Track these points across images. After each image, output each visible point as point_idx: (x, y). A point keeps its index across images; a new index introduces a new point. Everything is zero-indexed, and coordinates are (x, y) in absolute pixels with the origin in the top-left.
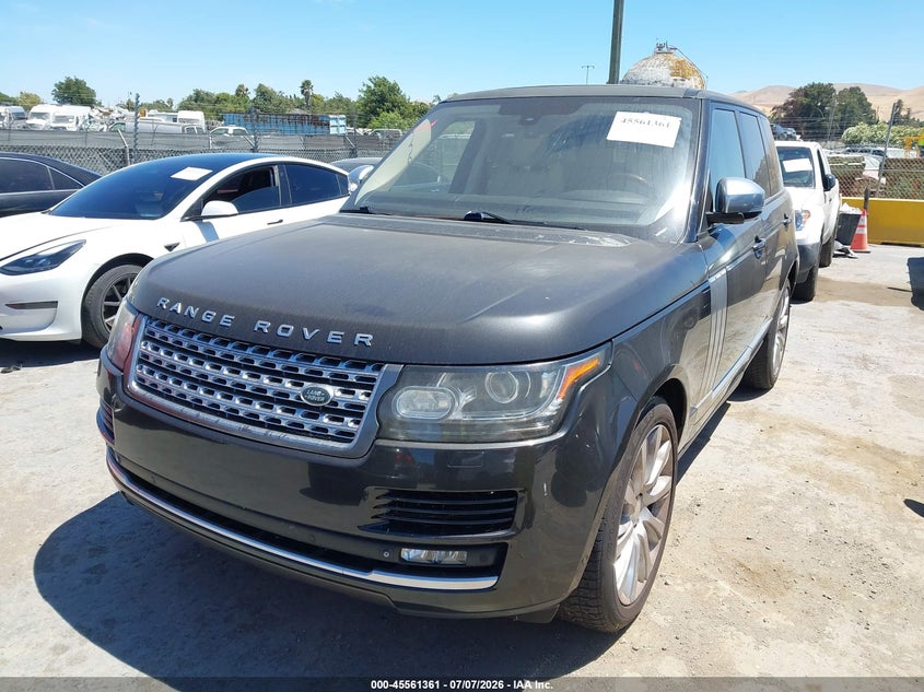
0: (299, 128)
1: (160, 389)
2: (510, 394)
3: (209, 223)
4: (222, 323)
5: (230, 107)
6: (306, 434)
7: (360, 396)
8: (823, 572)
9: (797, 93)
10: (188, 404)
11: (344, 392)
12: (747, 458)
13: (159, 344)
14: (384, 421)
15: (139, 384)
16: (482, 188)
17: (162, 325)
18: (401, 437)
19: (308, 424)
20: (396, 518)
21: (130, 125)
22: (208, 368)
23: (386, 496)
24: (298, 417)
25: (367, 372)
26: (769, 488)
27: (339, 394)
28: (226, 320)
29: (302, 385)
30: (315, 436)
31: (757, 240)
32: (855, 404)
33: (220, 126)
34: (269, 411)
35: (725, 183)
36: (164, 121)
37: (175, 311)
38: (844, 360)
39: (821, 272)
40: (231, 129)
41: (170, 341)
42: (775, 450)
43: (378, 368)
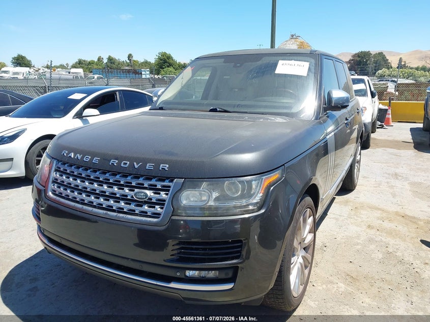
0: (128, 75)
1: (63, 195)
2: (237, 192)
3: (86, 119)
4: (94, 161)
5: (95, 66)
6: (136, 215)
7: (163, 195)
8: (388, 277)
9: (354, 56)
10: (78, 202)
11: (155, 193)
12: (346, 223)
13: (63, 173)
14: (175, 207)
15: (53, 193)
16: (216, 98)
17: (64, 164)
18: (184, 214)
19: (138, 210)
20: (182, 255)
21: (48, 75)
22: (87, 184)
23: (177, 244)
24: (132, 207)
25: (166, 183)
26: (358, 237)
27: (152, 194)
28: (96, 160)
29: (134, 191)
30: (141, 216)
31: (347, 119)
32: (394, 195)
33: (91, 75)
34: (118, 204)
35: (331, 92)
36: (64, 73)
37: (70, 157)
38: (387, 176)
39: (372, 135)
40: (96, 76)
41: (68, 172)
42: (359, 219)
43: (172, 181)
